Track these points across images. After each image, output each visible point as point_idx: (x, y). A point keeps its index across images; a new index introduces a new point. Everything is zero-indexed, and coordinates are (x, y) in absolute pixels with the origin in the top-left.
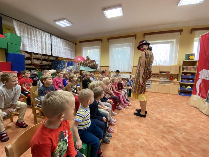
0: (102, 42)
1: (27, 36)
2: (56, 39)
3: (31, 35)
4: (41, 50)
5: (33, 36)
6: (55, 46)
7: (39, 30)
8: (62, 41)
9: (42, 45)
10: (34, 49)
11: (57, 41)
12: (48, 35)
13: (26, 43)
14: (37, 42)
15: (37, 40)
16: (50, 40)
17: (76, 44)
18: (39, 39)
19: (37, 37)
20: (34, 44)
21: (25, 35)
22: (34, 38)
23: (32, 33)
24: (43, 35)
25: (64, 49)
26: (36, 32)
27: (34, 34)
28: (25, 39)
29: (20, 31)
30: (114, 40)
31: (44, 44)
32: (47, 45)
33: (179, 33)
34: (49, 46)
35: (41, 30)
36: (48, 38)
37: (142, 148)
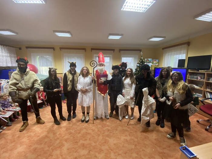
0: (54, 50)
30: (66, 50)
33: (113, 51)
37: (85, 128)
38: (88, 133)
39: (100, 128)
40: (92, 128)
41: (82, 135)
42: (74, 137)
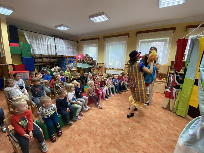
0: (99, 40)
1: (35, 42)
2: (59, 40)
3: (38, 41)
4: (47, 52)
5: (40, 41)
6: (58, 47)
7: (45, 36)
8: (65, 41)
9: (48, 47)
10: (42, 52)
11: (60, 43)
12: (52, 38)
13: (35, 48)
14: (44, 46)
15: (43, 44)
16: (54, 42)
17: (78, 42)
18: (45, 43)
19: (43, 42)
20: (41, 47)
21: (33, 41)
22: (41, 43)
23: (39, 39)
24: (48, 39)
25: (67, 48)
26: (42, 37)
27: (40, 39)
28: (34, 45)
29: (30, 39)
30: (109, 38)
31: (49, 47)
32: (52, 47)
34: (53, 48)
35: (46, 35)
36: (52, 41)
37: (90, 132)
38: (87, 143)
39: (106, 143)
40: (96, 137)
41: (80, 139)
42: (71, 137)
